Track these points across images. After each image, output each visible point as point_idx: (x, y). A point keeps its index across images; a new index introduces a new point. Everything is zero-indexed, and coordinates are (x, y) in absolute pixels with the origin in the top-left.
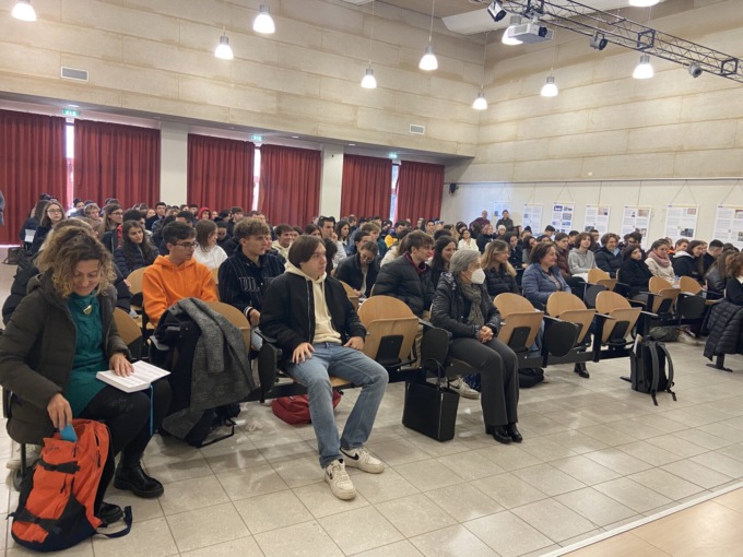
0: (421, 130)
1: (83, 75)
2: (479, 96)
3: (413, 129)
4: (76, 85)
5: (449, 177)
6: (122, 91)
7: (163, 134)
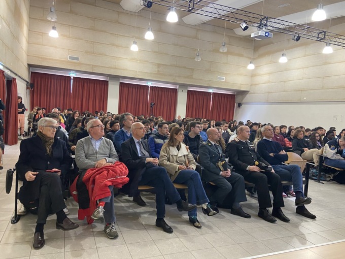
0: (223, 79)
1: (77, 59)
2: (251, 63)
3: (219, 78)
4: (74, 63)
5: (238, 100)
6: (93, 65)
7: (109, 83)
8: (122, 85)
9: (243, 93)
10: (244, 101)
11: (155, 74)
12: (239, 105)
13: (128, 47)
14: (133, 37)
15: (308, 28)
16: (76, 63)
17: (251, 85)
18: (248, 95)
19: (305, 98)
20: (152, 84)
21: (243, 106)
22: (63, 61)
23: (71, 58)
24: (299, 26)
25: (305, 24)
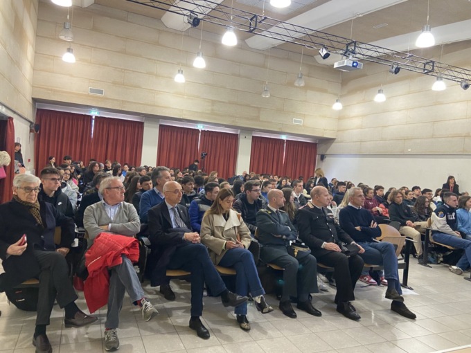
0: (300, 122)
1: (101, 92)
2: (337, 101)
3: (295, 121)
4: (97, 97)
5: (320, 150)
6: (123, 101)
7: (145, 124)
8: (162, 128)
9: (328, 141)
10: (328, 152)
11: (207, 114)
12: (323, 157)
13: (171, 78)
14: (178, 64)
15: (410, 56)
16: (100, 98)
17: (338, 131)
18: (334, 144)
19: (409, 150)
20: (204, 127)
21: (327, 159)
22: (82, 95)
23: (92, 91)
24: (398, 53)
25: (407, 52)
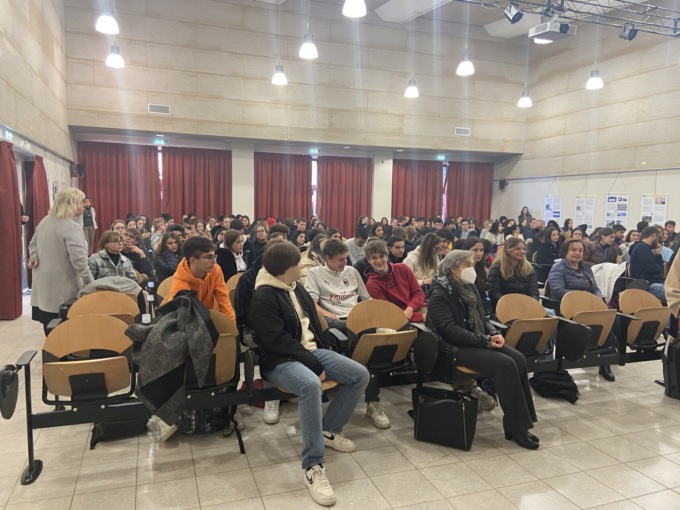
0: (466, 132)
1: (166, 110)
2: (523, 95)
3: (458, 131)
4: (160, 118)
5: (498, 174)
6: (198, 121)
7: (233, 153)
8: (259, 158)
9: (510, 158)
10: (512, 175)
11: (324, 130)
12: (503, 184)
14: (276, 56)
16: (165, 118)
17: (526, 141)
18: (519, 162)
19: (644, 163)
20: (319, 151)
21: (510, 186)
22: (139, 116)
23: (153, 108)
24: (634, 6)
25: (647, 3)
